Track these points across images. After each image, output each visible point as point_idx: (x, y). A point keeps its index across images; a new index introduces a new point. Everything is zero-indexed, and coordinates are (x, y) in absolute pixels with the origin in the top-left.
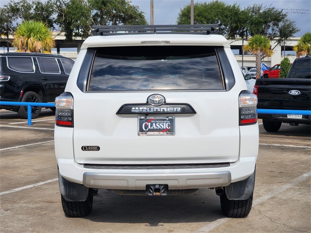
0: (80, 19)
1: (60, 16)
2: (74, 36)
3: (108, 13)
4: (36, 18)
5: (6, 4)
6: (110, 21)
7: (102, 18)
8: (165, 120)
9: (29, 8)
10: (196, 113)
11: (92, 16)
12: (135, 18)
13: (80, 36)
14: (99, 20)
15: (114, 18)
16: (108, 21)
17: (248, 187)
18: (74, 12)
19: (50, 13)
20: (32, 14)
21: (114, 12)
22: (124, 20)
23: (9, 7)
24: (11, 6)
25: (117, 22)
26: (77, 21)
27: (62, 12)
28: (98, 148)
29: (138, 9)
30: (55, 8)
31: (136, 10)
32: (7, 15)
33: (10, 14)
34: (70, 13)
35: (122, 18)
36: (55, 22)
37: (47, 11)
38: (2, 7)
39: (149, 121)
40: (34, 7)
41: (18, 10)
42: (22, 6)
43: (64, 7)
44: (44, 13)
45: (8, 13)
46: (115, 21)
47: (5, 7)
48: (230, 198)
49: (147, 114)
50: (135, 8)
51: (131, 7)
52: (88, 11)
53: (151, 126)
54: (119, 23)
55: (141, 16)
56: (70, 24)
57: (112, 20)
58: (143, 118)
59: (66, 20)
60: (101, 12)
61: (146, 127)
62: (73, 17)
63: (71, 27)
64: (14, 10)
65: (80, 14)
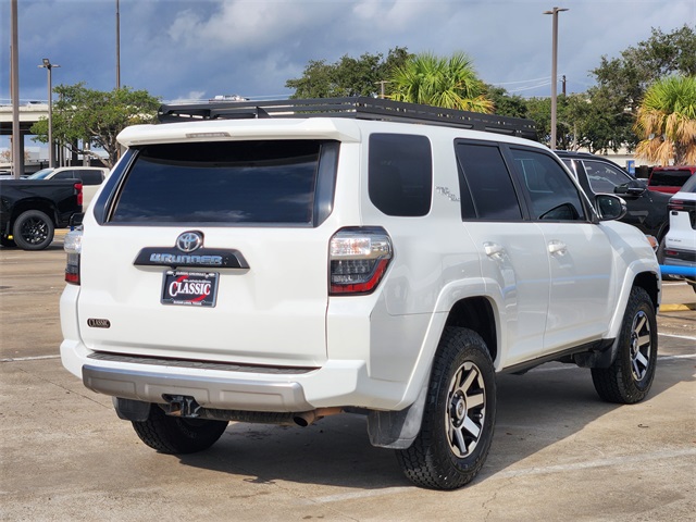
8: (202, 278)
10: (248, 268)
17: (407, 424)
28: (108, 324)
39: (178, 278)
48: (374, 442)
49: (174, 266)
53: (182, 287)
58: (170, 273)
61: (175, 289)
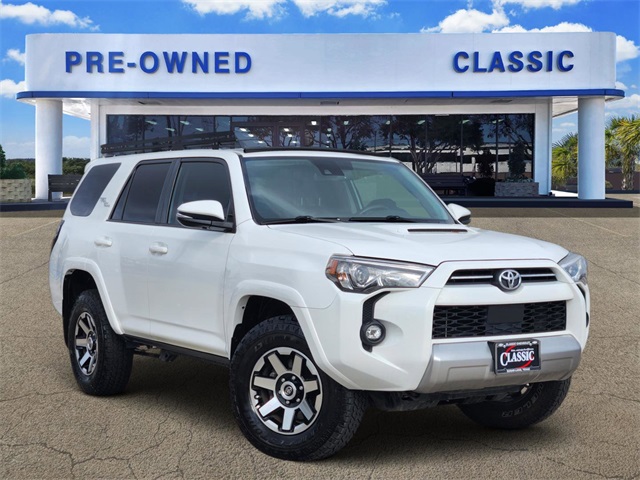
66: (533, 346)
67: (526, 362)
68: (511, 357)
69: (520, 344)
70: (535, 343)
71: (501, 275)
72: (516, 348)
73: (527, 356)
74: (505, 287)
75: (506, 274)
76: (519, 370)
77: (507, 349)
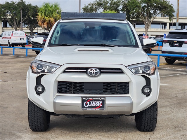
0: (135, 9)
1: (124, 7)
2: (132, 18)
3: (152, 5)
4: (110, 8)
5: (95, 1)
6: (152, 9)
7: (148, 8)
9: (107, 3)
11: (142, 7)
12: (167, 8)
13: (135, 18)
14: (146, 9)
15: (155, 8)
16: (151, 10)
18: (132, 5)
19: (118, 6)
20: (108, 6)
21: (155, 4)
22: (161, 9)
23: (96, 3)
24: (97, 2)
25: (157, 10)
26: (133, 10)
27: (125, 5)
29: (169, 3)
30: (121, 3)
31: (168, 3)
32: (95, 7)
33: (97, 7)
34: (130, 5)
35: (159, 8)
36: (121, 10)
37: (117, 4)
38: (92, 3)
40: (110, 2)
41: (101, 4)
42: (103, 2)
43: (126, 2)
44: (115, 6)
45: (95, 6)
46: (156, 10)
47: (94, 3)
50: (167, 2)
51: (165, 1)
52: (140, 4)
54: (158, 11)
55: (171, 7)
56: (129, 11)
57: (154, 9)
59: (127, 9)
60: (147, 5)
62: (131, 8)
63: (130, 13)
64: (99, 4)
65: (136, 6)
66: (102, 100)
67: (98, 106)
68: (90, 104)
69: (95, 99)
70: (103, 99)
71: (89, 70)
72: (92, 100)
73: (99, 104)
74: (91, 75)
75: (91, 70)
76: (94, 109)
77: (88, 100)
